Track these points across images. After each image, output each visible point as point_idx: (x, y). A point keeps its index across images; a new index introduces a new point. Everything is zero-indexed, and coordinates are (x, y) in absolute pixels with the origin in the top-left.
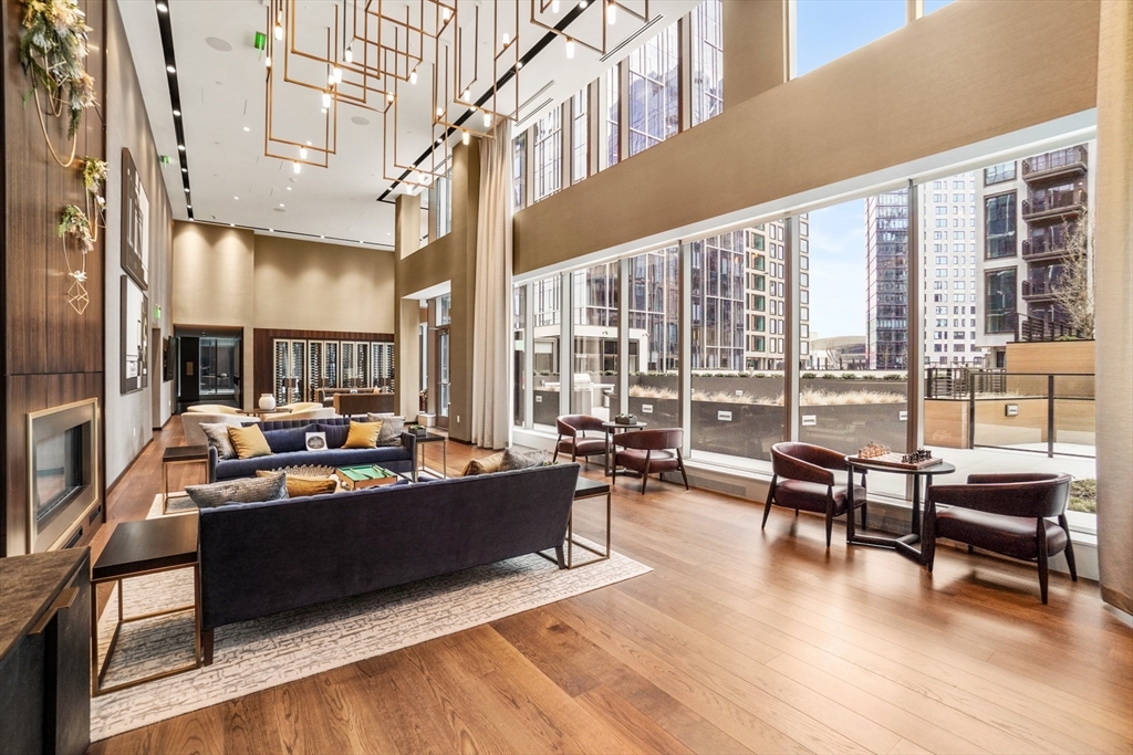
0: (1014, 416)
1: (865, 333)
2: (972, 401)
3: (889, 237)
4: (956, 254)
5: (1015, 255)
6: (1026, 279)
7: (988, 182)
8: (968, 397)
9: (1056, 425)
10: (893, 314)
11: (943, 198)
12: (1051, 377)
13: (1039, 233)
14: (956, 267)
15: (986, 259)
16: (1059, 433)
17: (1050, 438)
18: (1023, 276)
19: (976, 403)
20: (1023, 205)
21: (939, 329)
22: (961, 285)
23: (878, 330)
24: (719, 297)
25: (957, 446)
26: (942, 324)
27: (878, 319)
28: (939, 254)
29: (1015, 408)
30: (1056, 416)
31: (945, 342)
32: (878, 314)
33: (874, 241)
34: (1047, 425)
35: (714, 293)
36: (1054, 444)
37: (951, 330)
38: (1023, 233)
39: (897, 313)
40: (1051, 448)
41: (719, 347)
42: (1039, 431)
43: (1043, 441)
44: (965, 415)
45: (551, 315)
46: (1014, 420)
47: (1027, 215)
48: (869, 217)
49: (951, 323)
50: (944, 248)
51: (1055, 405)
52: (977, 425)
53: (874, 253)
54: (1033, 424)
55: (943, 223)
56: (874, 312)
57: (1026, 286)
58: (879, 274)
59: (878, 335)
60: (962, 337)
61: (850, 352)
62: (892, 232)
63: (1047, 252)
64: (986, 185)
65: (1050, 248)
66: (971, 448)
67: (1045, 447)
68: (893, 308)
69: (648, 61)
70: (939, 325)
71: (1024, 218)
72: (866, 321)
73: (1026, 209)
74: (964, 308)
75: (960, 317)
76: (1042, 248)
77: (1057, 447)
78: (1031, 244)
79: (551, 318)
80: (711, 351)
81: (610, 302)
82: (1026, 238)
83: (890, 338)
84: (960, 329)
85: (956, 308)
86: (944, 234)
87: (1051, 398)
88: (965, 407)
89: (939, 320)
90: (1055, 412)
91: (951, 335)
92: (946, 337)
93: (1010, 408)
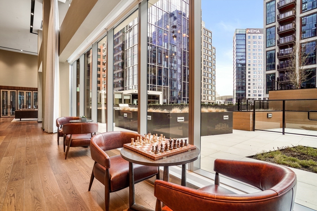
0: (271, 118)
1: (232, 95)
2: (254, 112)
3: (240, 66)
4: (259, 71)
5: (275, 69)
6: (278, 77)
7: (267, 47)
8: (253, 110)
9: (286, 122)
10: (241, 89)
11: (255, 54)
12: (284, 101)
13: (282, 62)
14: (259, 75)
15: (267, 70)
16: (287, 124)
17: (284, 127)
18: (277, 76)
19: (256, 112)
20: (277, 54)
21: (254, 93)
22: (260, 80)
23: (236, 94)
24: (187, 82)
25: (248, 130)
26: (255, 92)
27: (236, 90)
28: (254, 71)
29: (271, 115)
30: (286, 118)
31: (256, 97)
32: (236, 89)
33: (235, 67)
34: (282, 121)
35: (185, 81)
36: (285, 129)
37: (257, 93)
38: (277, 63)
39: (242, 89)
40: (284, 130)
41: (187, 98)
42: (279, 124)
43: (281, 127)
44: (251, 117)
45: (132, 87)
46: (270, 120)
47: (279, 57)
48: (234, 59)
49: (257, 92)
50: (255, 69)
51: (285, 113)
52: (256, 122)
53: (235, 70)
54: (277, 121)
55: (255, 61)
56: (235, 88)
57: (278, 79)
58: (237, 77)
59: (236, 95)
60: (261, 96)
61: (229, 101)
62: (241, 64)
63: (284, 68)
64: (267, 48)
65: (285, 67)
66: (254, 131)
67: (281, 130)
68: (241, 87)
69: (163, 5)
70: (254, 92)
71: (277, 58)
72: (233, 91)
73: (278, 55)
74: (261, 87)
75: (260, 90)
76: (283, 67)
77: (286, 130)
78: (280, 66)
79: (132, 88)
80: (184, 99)
81: (150, 83)
82: (278, 64)
83: (240, 96)
84: (260, 93)
85: (259, 87)
86: (256, 65)
87: (284, 111)
88: (251, 114)
89: (254, 91)
90: (285, 116)
91: (257, 95)
92: (256, 96)
93: (269, 115)
